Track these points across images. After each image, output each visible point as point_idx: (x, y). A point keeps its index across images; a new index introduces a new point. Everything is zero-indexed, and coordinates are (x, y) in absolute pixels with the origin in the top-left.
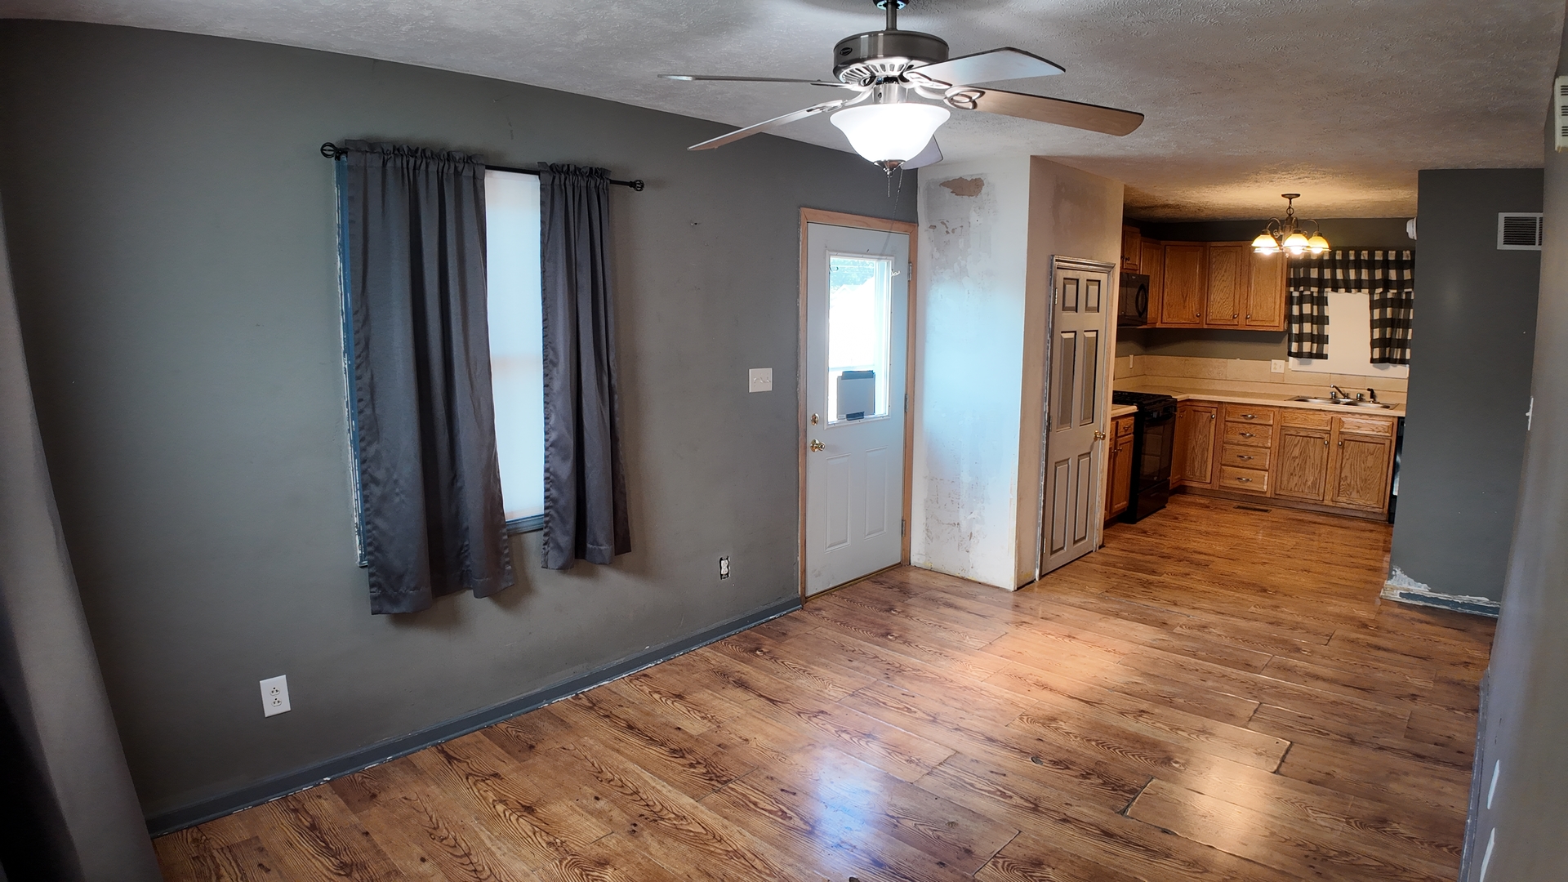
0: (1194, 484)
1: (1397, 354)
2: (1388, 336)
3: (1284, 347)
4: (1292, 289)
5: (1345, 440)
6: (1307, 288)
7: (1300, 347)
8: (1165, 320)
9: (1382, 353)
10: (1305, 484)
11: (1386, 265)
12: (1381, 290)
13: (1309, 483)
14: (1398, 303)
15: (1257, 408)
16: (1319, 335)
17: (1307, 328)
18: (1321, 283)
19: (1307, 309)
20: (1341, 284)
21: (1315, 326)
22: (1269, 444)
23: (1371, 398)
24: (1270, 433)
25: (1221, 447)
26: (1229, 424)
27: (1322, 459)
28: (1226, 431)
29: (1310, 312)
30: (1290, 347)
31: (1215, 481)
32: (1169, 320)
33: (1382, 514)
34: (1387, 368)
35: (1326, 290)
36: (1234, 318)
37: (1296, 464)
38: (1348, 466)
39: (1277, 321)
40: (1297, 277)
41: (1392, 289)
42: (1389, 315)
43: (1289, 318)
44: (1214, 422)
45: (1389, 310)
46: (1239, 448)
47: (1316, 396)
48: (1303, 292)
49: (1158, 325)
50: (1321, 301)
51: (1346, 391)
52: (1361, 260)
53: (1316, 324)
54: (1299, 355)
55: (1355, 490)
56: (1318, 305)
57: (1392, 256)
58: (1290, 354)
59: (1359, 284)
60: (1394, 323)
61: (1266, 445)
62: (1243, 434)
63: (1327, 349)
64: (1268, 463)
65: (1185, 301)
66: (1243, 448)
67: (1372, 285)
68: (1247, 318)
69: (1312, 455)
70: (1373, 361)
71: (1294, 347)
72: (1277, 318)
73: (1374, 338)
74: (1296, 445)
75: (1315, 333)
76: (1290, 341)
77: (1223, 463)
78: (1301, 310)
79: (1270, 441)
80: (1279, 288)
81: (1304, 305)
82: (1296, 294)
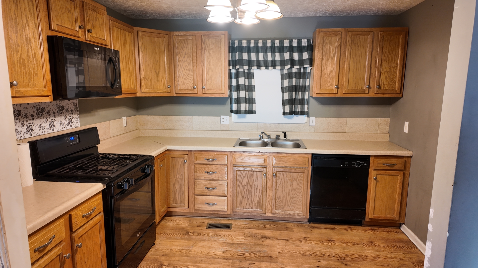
0: (177, 210)
1: (299, 108)
2: (294, 97)
3: (227, 107)
4: (231, 68)
5: (277, 171)
6: (242, 66)
7: (238, 107)
8: (144, 90)
9: (291, 108)
10: (252, 203)
11: (291, 49)
12: (289, 66)
13: (255, 202)
14: (299, 75)
15: (215, 153)
16: (249, 99)
17: (243, 94)
18: (250, 63)
19: (242, 81)
20: (262, 63)
21: (247, 93)
22: (226, 178)
23: (285, 137)
24: (226, 170)
25: (193, 182)
26: (197, 166)
27: (262, 186)
28: (195, 171)
29: (244, 84)
30: (231, 107)
31: (191, 206)
32: (147, 91)
33: (306, 218)
34: (292, 118)
35: (253, 68)
36: (194, 88)
37: (245, 190)
38: (280, 189)
39: (224, 90)
40: (234, 59)
41: (295, 66)
42: (294, 84)
43: (230, 87)
44: (186, 164)
45: (294, 80)
46: (206, 182)
47: (251, 138)
48: (238, 69)
49: (139, 95)
50: (249, 76)
51: (268, 133)
52: (275, 46)
53: (248, 91)
54: (238, 112)
55: (287, 205)
56: (248, 78)
57: (295, 43)
58: (232, 111)
59: (274, 64)
60: (296, 89)
61: (224, 179)
62: (207, 172)
63: (255, 107)
64: (226, 191)
65: (158, 76)
66: (208, 182)
67: (283, 63)
68: (203, 88)
69: (255, 183)
70: (284, 114)
71: (235, 107)
72: (223, 87)
73: (285, 99)
74: (244, 177)
75: (247, 97)
76: (231, 103)
77: (196, 193)
78: (237, 82)
79: (226, 176)
80: (223, 66)
81: (239, 78)
82: (233, 71)
